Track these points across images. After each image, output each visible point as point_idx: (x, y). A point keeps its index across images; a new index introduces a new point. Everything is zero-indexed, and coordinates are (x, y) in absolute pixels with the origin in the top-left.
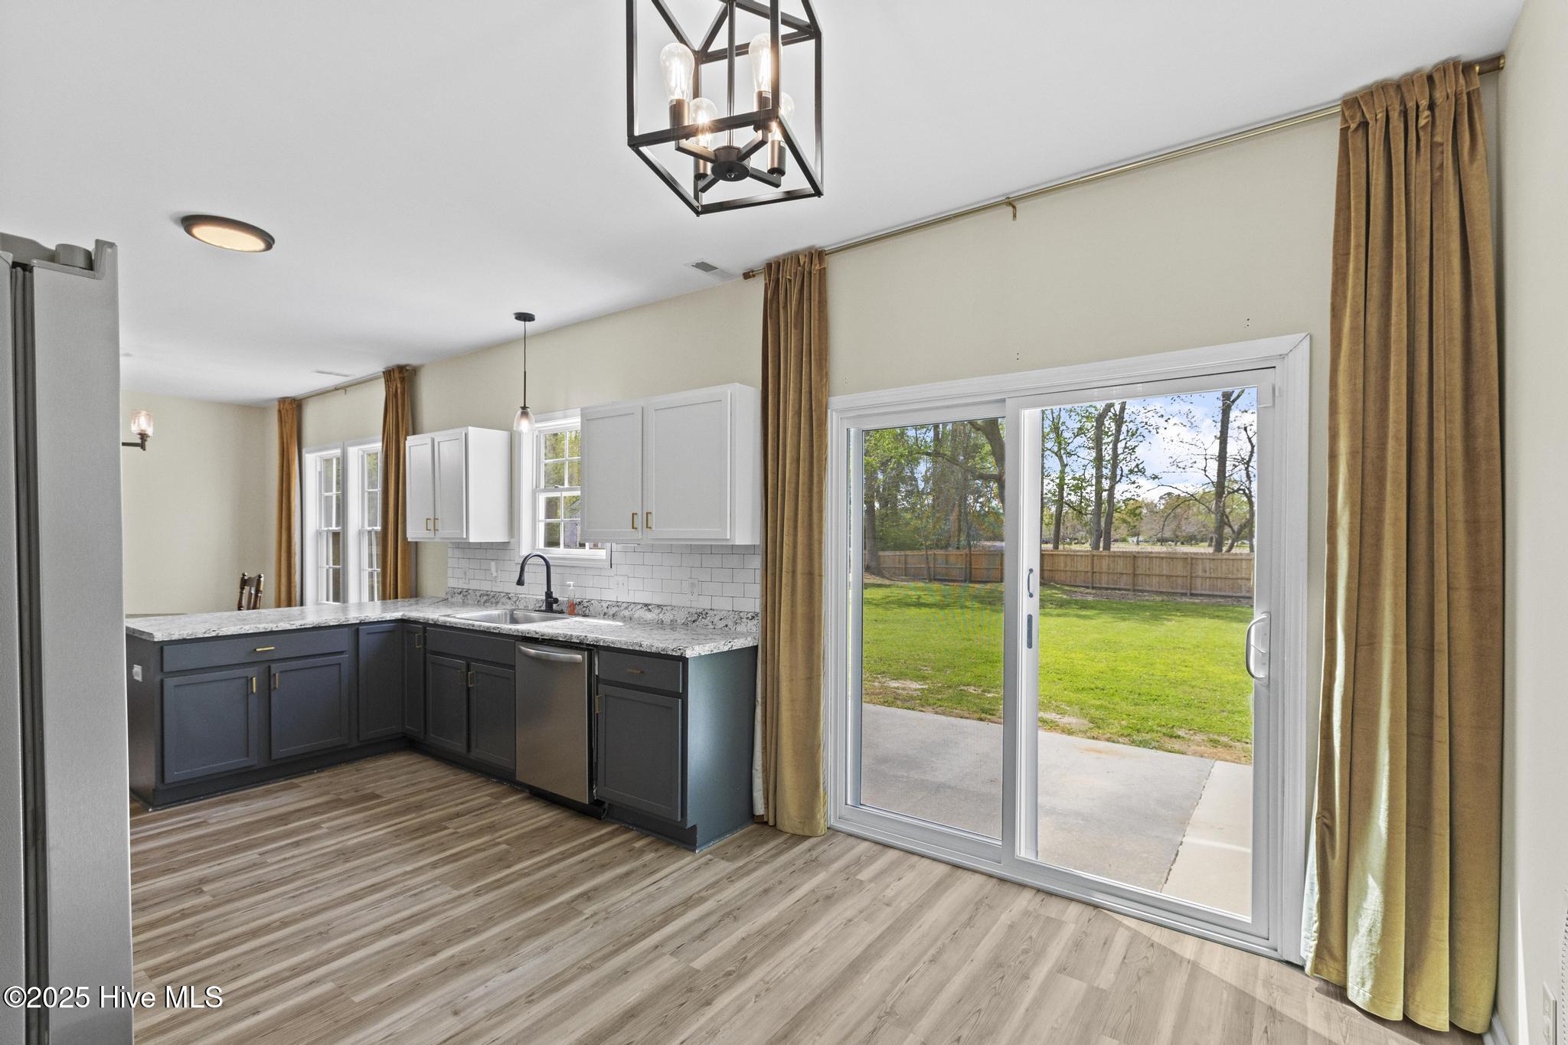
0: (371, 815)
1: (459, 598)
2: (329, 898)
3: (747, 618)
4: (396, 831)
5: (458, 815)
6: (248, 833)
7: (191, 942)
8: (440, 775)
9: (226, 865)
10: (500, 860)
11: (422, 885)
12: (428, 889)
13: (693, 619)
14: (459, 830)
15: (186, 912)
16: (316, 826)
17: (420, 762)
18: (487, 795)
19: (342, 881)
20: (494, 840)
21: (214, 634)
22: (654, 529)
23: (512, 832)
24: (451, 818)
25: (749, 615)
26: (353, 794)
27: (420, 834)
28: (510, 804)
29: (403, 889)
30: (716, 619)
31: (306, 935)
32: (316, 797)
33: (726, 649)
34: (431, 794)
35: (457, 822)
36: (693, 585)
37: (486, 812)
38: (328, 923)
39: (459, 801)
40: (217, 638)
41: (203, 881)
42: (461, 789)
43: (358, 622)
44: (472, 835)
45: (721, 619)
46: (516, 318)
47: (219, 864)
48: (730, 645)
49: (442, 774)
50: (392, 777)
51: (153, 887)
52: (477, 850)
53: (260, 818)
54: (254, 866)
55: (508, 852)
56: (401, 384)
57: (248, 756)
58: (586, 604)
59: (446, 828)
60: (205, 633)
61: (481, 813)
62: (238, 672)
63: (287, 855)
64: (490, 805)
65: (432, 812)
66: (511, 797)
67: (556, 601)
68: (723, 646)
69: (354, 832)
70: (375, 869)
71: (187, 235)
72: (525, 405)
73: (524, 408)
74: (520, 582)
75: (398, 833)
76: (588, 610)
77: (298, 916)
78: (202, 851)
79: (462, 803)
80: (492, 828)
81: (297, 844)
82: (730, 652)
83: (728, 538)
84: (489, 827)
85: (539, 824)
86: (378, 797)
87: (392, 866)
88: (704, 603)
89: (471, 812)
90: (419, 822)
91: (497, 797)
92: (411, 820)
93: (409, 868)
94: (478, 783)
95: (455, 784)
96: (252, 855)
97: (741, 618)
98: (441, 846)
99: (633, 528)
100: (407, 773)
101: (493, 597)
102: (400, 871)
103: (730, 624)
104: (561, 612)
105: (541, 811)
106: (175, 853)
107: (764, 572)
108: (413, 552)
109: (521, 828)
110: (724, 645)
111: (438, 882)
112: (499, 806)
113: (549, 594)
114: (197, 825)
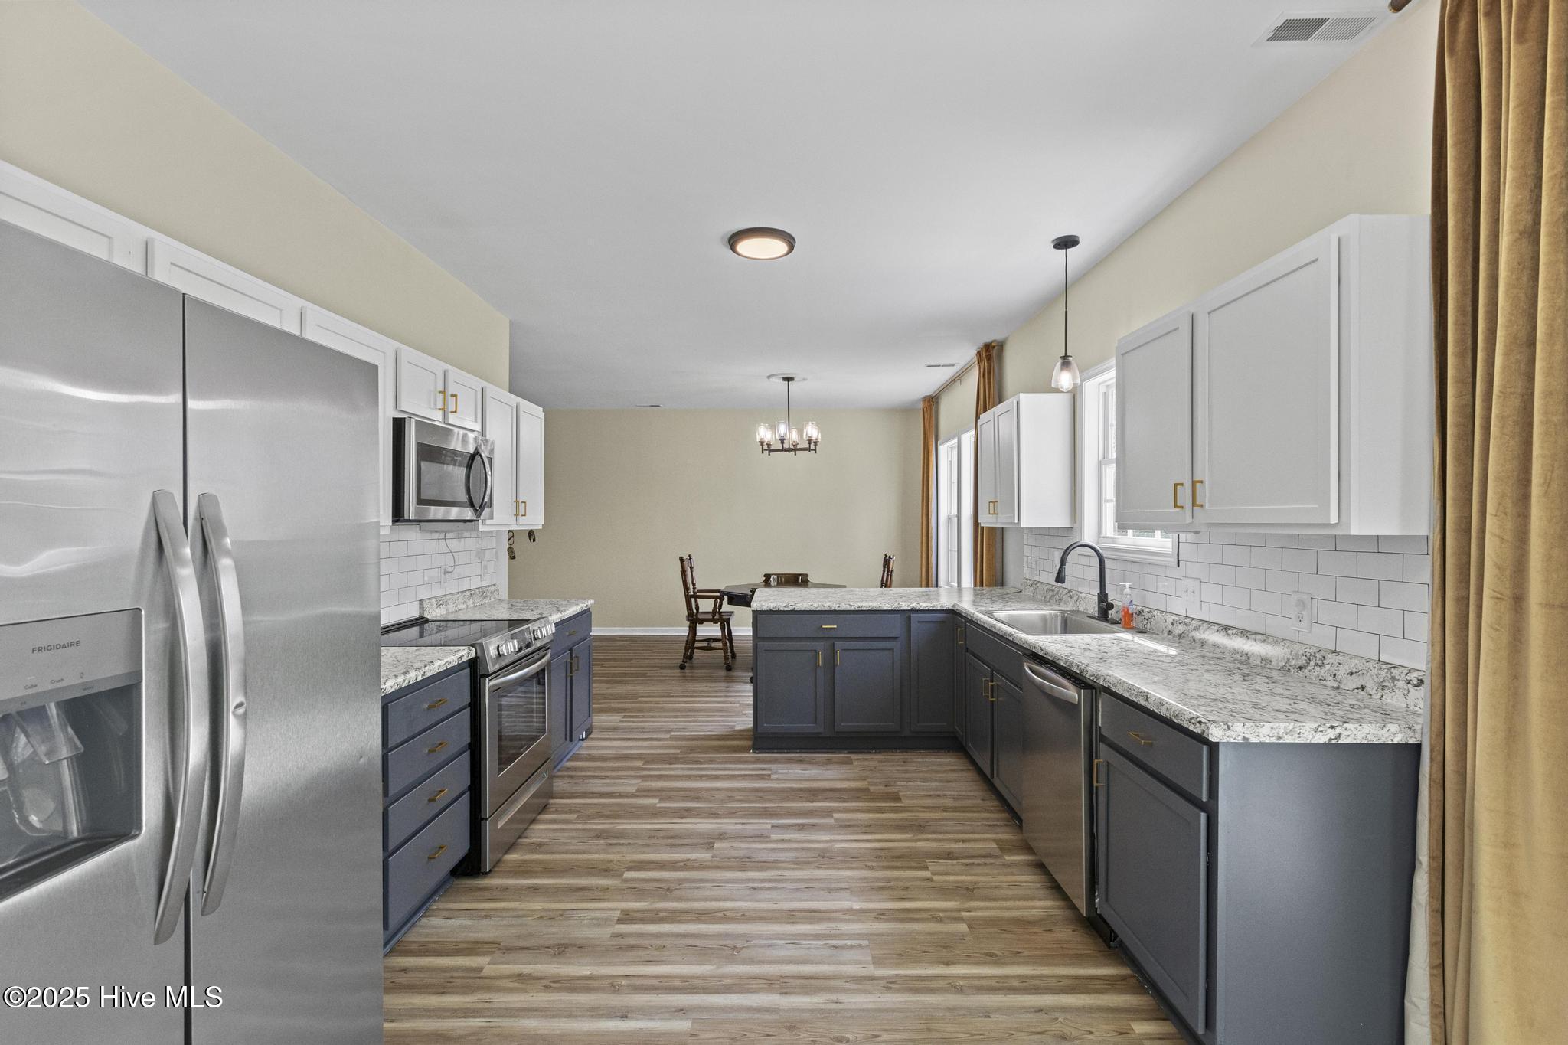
0: (878, 820)
1: (1029, 591)
2: (775, 907)
3: (1409, 682)
4: (882, 849)
5: (949, 855)
6: (783, 800)
7: (664, 898)
8: (969, 793)
9: (746, 827)
10: (945, 947)
11: (851, 937)
12: (852, 947)
13: (1300, 663)
14: (935, 878)
15: (688, 864)
16: (828, 813)
17: (962, 770)
18: (994, 840)
19: (798, 889)
20: (959, 911)
21: (791, 608)
22: (1207, 506)
23: (987, 909)
24: (938, 856)
25: (1413, 677)
26: (882, 788)
27: (898, 864)
28: (1014, 864)
29: (833, 932)
30: (1342, 672)
31: (724, 943)
32: (854, 780)
33: (1321, 738)
34: (945, 815)
35: (944, 864)
36: (1301, 604)
37: (979, 865)
38: (747, 937)
39: (961, 836)
40: (793, 612)
41: (722, 836)
42: (970, 820)
43: (909, 609)
44: (944, 892)
45: (1351, 674)
46: (1055, 247)
47: (743, 824)
48: (1331, 734)
49: (972, 793)
50: (925, 780)
51: (694, 826)
52: (934, 916)
53: (802, 786)
54: (761, 837)
55: (962, 938)
56: (988, 363)
57: (816, 723)
58: (1147, 616)
59: (926, 868)
60: (785, 607)
61: (973, 864)
62: (809, 645)
63: (786, 837)
64: (989, 856)
65: (928, 840)
66: (1018, 854)
67: (1110, 606)
68: (1311, 733)
69: (853, 834)
70: (830, 890)
71: (732, 253)
72: (1066, 353)
73: (1065, 357)
74: (1060, 578)
75: (879, 853)
76: (1149, 624)
77: (739, 914)
78: (747, 805)
79: (963, 841)
80: (967, 891)
81: (802, 827)
82: (1328, 746)
83: (1334, 519)
84: (967, 889)
85: (1026, 913)
86: (898, 799)
87: (846, 894)
88: (1320, 638)
89: (963, 858)
90: (909, 847)
91: (1005, 848)
92: (902, 841)
93: (856, 906)
94: (998, 820)
95: (974, 812)
96: (765, 825)
97: (1394, 679)
98: (904, 891)
99: (1176, 506)
100: (941, 780)
101: (1057, 593)
102: (846, 904)
103: (1371, 687)
104: (1116, 623)
105: (1042, 893)
106: (731, 799)
107: (1438, 593)
108: (998, 540)
109: (998, 909)
110: (1316, 730)
111: (866, 942)
112: (998, 862)
113: (1103, 596)
114: (761, 777)
